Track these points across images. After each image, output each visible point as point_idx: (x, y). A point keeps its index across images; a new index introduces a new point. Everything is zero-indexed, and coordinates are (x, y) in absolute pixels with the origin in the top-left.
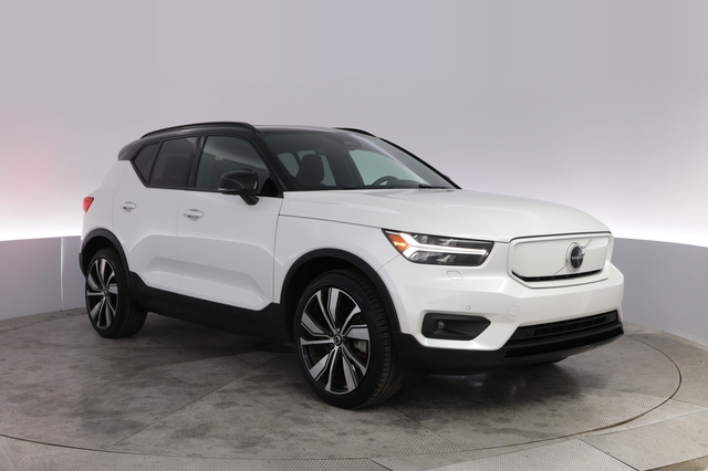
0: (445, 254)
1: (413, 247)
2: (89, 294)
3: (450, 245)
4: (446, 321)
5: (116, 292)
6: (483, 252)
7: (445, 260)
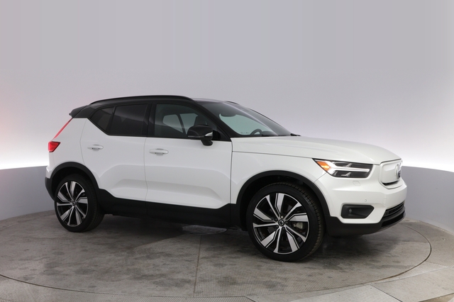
0: (348, 172)
1: (333, 168)
2: (58, 204)
3: (351, 166)
4: (352, 209)
5: (87, 203)
6: (368, 170)
7: (347, 175)
